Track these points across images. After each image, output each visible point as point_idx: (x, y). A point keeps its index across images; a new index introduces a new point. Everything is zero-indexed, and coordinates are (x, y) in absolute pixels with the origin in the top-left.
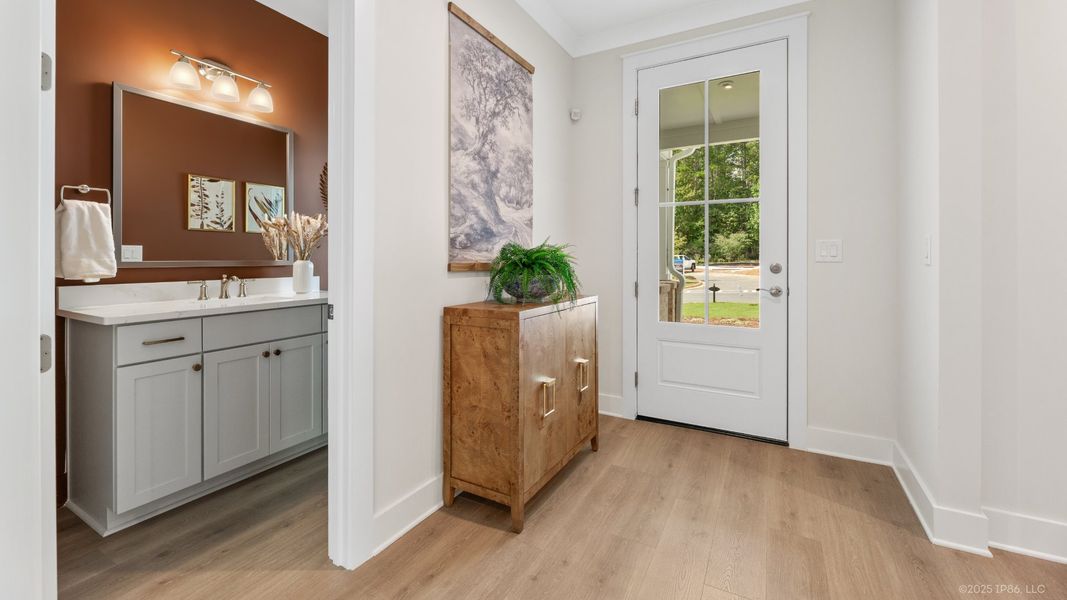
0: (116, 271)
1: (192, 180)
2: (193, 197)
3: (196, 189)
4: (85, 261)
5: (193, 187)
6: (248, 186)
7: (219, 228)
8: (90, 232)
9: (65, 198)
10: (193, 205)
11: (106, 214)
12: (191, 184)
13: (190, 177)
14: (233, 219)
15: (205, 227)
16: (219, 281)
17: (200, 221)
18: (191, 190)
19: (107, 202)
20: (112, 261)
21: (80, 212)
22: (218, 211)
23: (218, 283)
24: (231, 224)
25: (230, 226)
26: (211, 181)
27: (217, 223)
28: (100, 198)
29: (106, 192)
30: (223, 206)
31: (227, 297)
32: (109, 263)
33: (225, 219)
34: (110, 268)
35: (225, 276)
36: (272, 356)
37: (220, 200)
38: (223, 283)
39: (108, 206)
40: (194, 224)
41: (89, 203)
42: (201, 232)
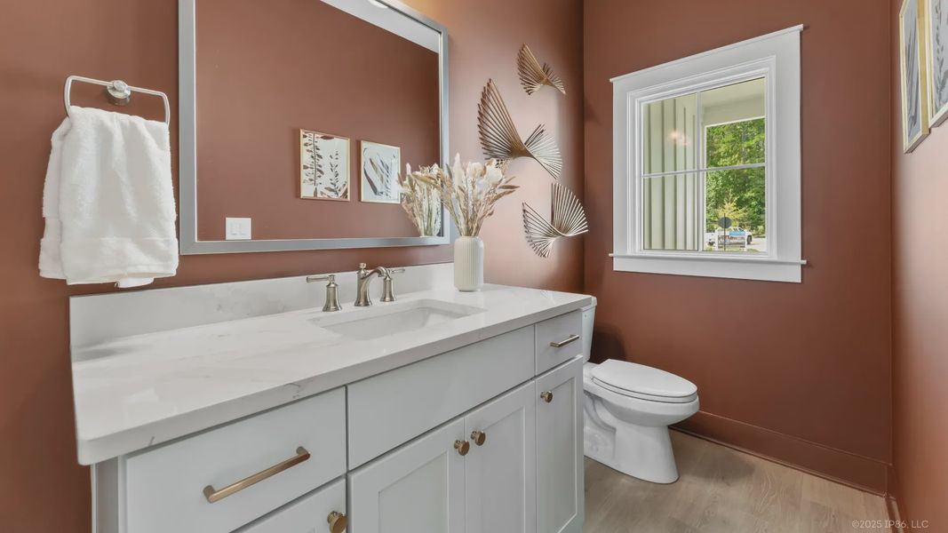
0: (175, 263)
1: (305, 136)
2: (306, 158)
3: (309, 148)
4: (111, 241)
5: (306, 145)
6: (364, 145)
7: (334, 196)
8: (124, 178)
9: (73, 103)
10: (306, 167)
11: (159, 143)
12: (303, 141)
13: (302, 133)
14: (348, 186)
15: (319, 195)
16: (355, 273)
17: (313, 188)
18: (303, 149)
19: (162, 119)
20: (168, 242)
21: (105, 135)
22: (332, 175)
23: (352, 276)
24: (346, 192)
25: (345, 194)
26: (325, 138)
27: (331, 190)
28: (149, 109)
29: (160, 98)
30: (337, 169)
31: (366, 304)
32: (162, 246)
33: (340, 185)
34: (165, 258)
35: (363, 265)
36: (473, 445)
37: (333, 161)
38: (363, 279)
39: (164, 127)
40: (307, 191)
41: (125, 118)
42: (314, 201)
